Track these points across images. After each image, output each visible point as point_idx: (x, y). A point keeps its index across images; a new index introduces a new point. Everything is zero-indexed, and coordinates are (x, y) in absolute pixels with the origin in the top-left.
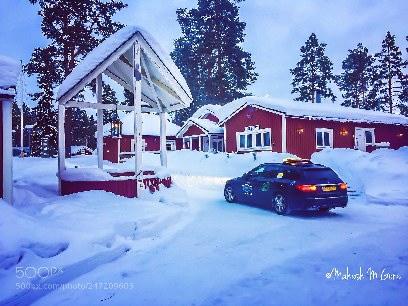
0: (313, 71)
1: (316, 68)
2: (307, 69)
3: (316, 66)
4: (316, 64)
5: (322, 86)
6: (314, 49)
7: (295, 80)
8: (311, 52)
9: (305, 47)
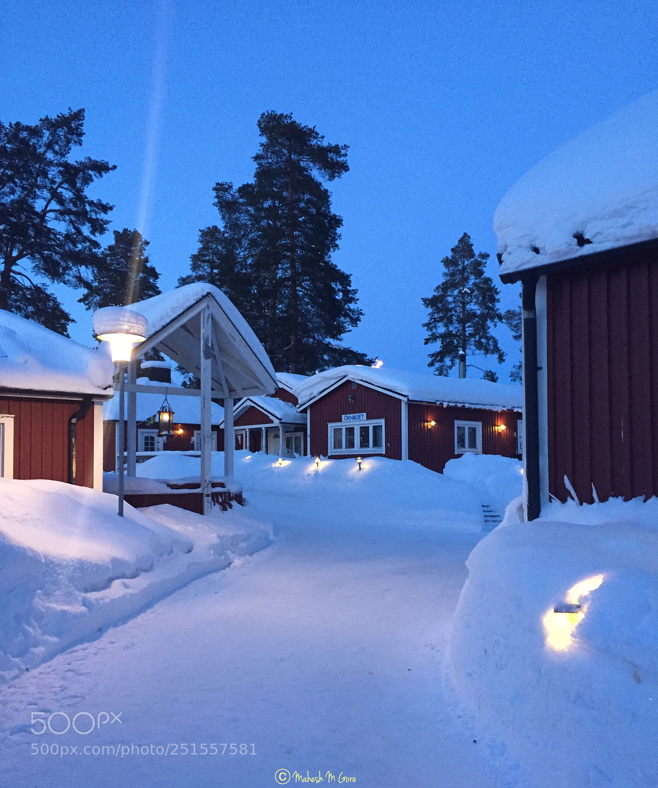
0: (464, 304)
1: (469, 298)
2: (454, 298)
3: (470, 295)
4: (469, 291)
5: (481, 334)
6: (466, 263)
7: (431, 320)
8: (461, 268)
9: (450, 258)
